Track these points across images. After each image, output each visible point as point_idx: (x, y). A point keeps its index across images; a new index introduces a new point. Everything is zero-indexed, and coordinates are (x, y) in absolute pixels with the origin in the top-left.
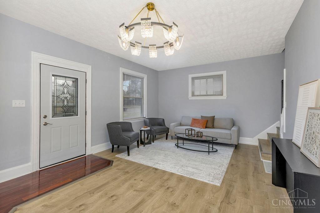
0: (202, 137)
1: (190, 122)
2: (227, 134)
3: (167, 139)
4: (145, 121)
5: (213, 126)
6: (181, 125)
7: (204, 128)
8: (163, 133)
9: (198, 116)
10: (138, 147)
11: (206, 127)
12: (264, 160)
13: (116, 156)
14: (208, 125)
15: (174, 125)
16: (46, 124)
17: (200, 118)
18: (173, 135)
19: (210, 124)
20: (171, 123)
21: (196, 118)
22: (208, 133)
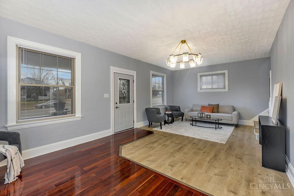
0: (210, 118)
1: (199, 109)
2: (229, 116)
3: (182, 121)
4: (166, 108)
5: (218, 111)
6: (192, 111)
7: (211, 113)
8: (180, 116)
9: (206, 104)
10: (165, 125)
11: (212, 112)
12: (256, 134)
13: (153, 129)
14: (214, 111)
15: (188, 111)
16: (117, 108)
17: (208, 106)
18: (187, 118)
19: (215, 110)
20: (185, 109)
21: (204, 106)
22: (214, 116)
